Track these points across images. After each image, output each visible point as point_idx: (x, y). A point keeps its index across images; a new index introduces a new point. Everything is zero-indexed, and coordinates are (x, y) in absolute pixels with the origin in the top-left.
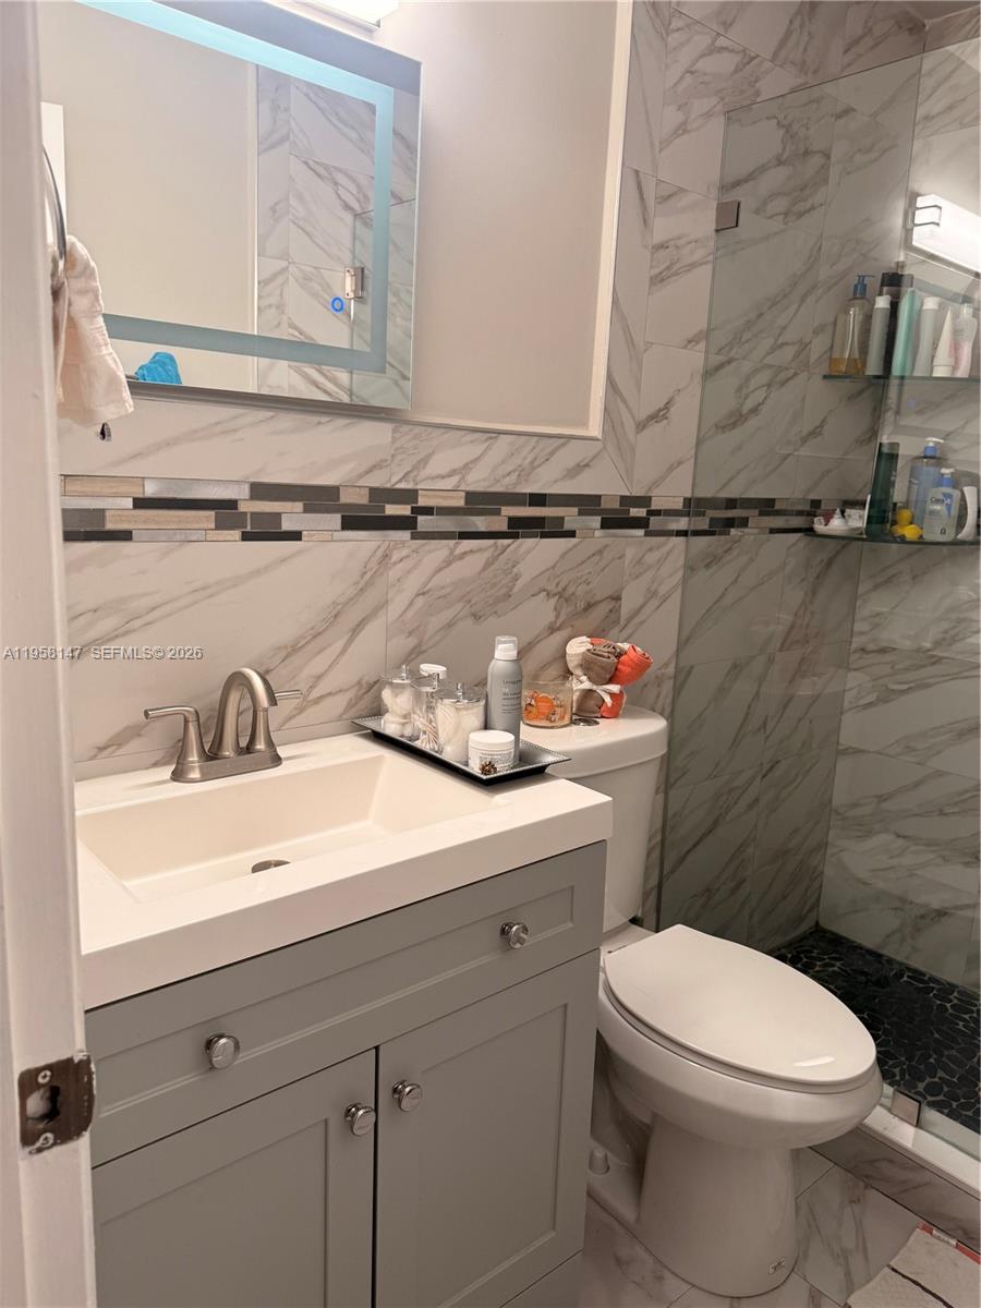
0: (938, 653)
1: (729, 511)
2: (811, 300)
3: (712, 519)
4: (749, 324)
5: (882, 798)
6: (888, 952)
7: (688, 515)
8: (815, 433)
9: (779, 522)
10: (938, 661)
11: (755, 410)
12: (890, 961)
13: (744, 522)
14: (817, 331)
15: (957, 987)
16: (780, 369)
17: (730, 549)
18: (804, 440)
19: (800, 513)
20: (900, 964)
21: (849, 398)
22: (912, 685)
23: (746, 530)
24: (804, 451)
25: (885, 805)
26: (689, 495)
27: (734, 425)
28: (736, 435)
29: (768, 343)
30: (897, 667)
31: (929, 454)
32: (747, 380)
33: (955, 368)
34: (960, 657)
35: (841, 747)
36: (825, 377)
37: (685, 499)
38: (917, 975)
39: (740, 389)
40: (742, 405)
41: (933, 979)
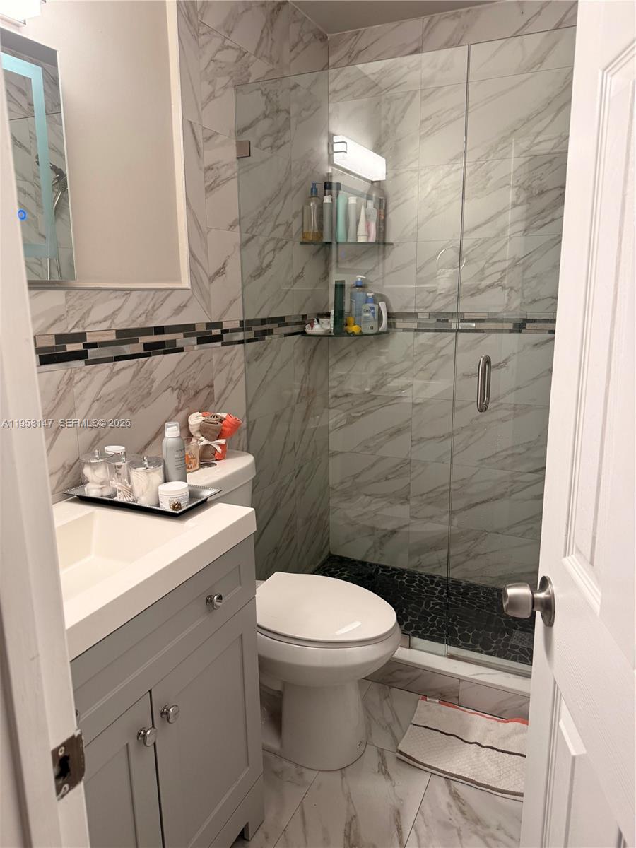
0: (374, 393)
1: (263, 326)
2: (289, 198)
3: (255, 332)
4: (260, 214)
5: (355, 477)
6: (368, 560)
7: (243, 331)
8: (299, 276)
9: (288, 330)
10: (375, 398)
11: (269, 266)
12: (371, 565)
13: (271, 332)
14: (295, 216)
15: (406, 570)
16: (279, 240)
17: (266, 348)
18: (295, 281)
19: (297, 323)
20: (377, 565)
21: (314, 255)
22: (363, 412)
23: (273, 336)
24: (295, 288)
25: (357, 480)
26: (242, 319)
27: (260, 275)
28: (262, 281)
29: (271, 225)
30: (355, 404)
31: (359, 284)
32: (264, 246)
33: (368, 236)
34: (386, 394)
35: (330, 452)
36: (302, 243)
37: (240, 322)
38: (385, 568)
39: (260, 254)
40: (262, 263)
41: (394, 569)
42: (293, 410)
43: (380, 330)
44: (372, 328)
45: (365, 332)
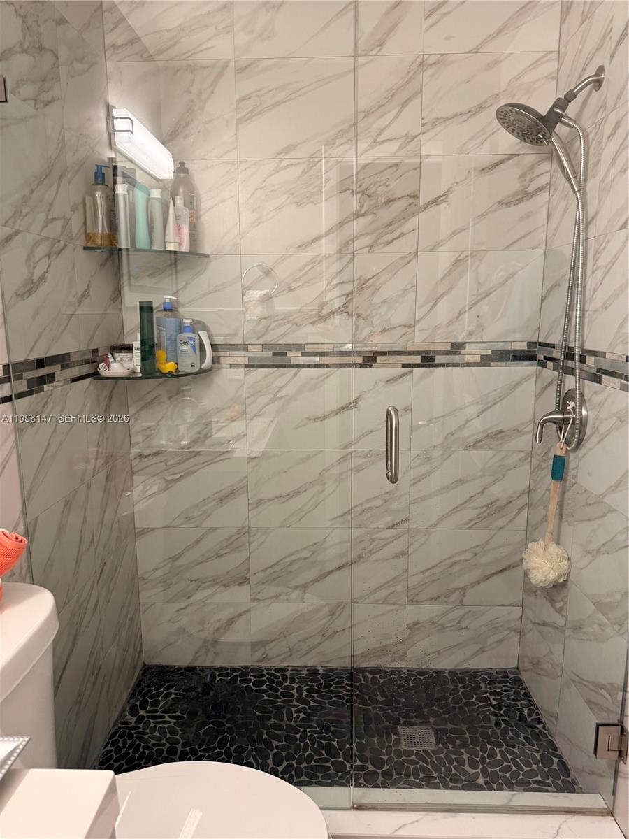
0: (196, 448)
1: (40, 370)
2: (65, 181)
3: (28, 380)
4: (25, 200)
5: (174, 559)
6: (199, 663)
7: (10, 381)
8: (85, 295)
9: (74, 372)
10: (197, 454)
11: (42, 278)
12: (202, 669)
13: (51, 378)
14: (74, 209)
16: (55, 241)
17: (46, 403)
18: (80, 302)
19: (87, 362)
20: (210, 668)
21: (101, 265)
22: (182, 474)
23: (55, 384)
24: (80, 311)
25: (177, 563)
26: (6, 362)
27: (30, 292)
28: (32, 301)
29: (41, 218)
30: (169, 463)
31: (168, 307)
32: (32, 251)
33: (180, 244)
34: (212, 448)
35: (137, 531)
36: (85, 248)
37: (4, 366)
38: (223, 671)
39: (28, 259)
40: (33, 273)
41: (234, 670)
42: (89, 488)
43: (203, 367)
44: (193, 365)
45: (183, 370)
